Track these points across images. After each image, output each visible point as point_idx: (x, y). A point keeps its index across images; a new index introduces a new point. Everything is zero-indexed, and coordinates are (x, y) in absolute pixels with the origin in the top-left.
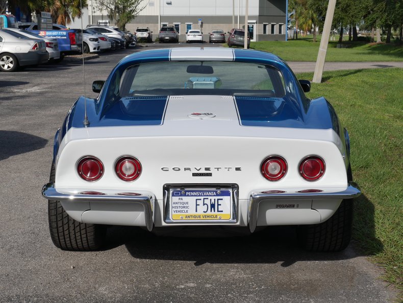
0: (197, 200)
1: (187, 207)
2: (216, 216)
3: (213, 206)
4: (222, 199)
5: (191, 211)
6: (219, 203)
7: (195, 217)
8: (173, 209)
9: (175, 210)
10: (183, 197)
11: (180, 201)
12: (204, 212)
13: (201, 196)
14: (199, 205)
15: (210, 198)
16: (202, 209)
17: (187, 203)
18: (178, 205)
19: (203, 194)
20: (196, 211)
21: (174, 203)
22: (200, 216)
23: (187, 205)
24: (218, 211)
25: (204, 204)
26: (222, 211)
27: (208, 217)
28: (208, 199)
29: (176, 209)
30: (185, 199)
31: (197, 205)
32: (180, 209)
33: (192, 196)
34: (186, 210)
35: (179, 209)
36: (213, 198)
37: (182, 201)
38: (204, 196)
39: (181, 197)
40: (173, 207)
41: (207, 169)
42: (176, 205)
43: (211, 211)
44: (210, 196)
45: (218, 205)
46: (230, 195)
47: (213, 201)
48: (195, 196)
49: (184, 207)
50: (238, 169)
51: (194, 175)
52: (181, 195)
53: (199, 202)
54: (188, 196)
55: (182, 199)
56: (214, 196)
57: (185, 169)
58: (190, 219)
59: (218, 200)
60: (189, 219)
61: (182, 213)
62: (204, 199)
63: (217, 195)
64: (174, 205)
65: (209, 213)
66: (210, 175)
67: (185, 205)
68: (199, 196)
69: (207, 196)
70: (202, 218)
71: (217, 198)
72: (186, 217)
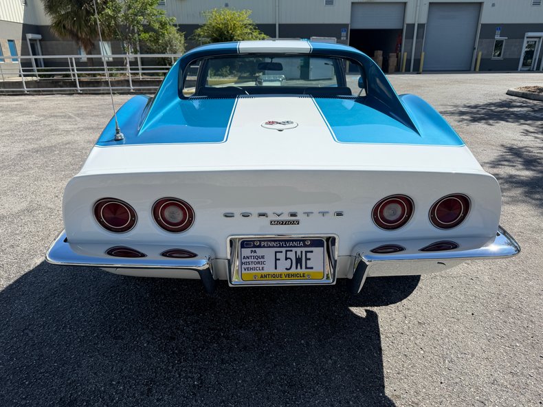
0: (276, 252)
2: (304, 274)
3: (299, 261)
4: (312, 252)
5: (269, 268)
6: (308, 257)
7: (274, 276)
8: (243, 266)
9: (245, 266)
10: (257, 249)
11: (253, 254)
12: (286, 269)
13: (283, 247)
14: (279, 260)
15: (294, 249)
16: (283, 265)
17: (263, 257)
18: (250, 260)
19: (285, 244)
20: (276, 268)
21: (244, 258)
22: (281, 275)
23: (262, 260)
24: (306, 268)
25: (286, 259)
26: (312, 268)
27: (292, 275)
29: (248, 266)
30: (260, 251)
31: (276, 260)
33: (270, 247)
34: (261, 266)
35: (251, 266)
36: (299, 250)
37: (255, 254)
38: (287, 247)
39: (254, 249)
40: (242, 263)
41: (293, 215)
42: (248, 260)
43: (297, 268)
44: (295, 247)
45: (307, 259)
46: (323, 246)
47: (299, 253)
48: (274, 247)
49: (259, 263)
50: (339, 214)
53: (279, 255)
54: (264, 247)
55: (255, 252)
56: (301, 247)
57: (260, 215)
58: (268, 278)
59: (306, 252)
60: (265, 279)
61: (256, 271)
62: (287, 251)
63: (305, 246)
64: (243, 261)
65: (293, 270)
67: (259, 260)
68: (280, 247)
69: (291, 247)
70: (284, 278)
71: (304, 249)
72: (262, 277)
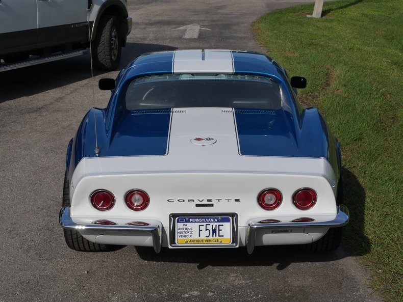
0: (200, 226)
1: (191, 232)
2: (217, 240)
3: (214, 231)
4: (223, 225)
5: (195, 236)
6: (220, 229)
7: (198, 241)
8: (179, 234)
10: (187, 224)
11: (185, 227)
12: (206, 237)
13: (204, 222)
14: (202, 230)
15: (211, 224)
16: (204, 234)
17: (191, 229)
18: (183, 231)
19: (206, 220)
20: (199, 236)
21: (179, 229)
22: (202, 241)
23: (191, 231)
24: (219, 236)
25: (206, 230)
26: (223, 236)
27: (210, 241)
28: (209, 225)
29: (181, 234)
30: (189, 225)
31: (200, 230)
32: (185, 234)
33: (196, 222)
34: (190, 235)
35: (183, 234)
36: (214, 224)
37: (186, 227)
38: (206, 222)
39: (185, 223)
40: (178, 233)
41: (208, 200)
42: (181, 231)
43: (213, 236)
44: (212, 222)
45: (219, 230)
46: (229, 221)
47: (214, 227)
48: (198, 222)
49: (188, 232)
50: (237, 200)
51: (197, 205)
52: (186, 222)
54: (192, 222)
55: (186, 225)
56: (216, 222)
57: (189, 201)
59: (219, 226)
60: (193, 243)
61: (187, 238)
62: (206, 225)
63: (218, 221)
64: (179, 231)
65: (211, 237)
66: (212, 205)
68: (202, 222)
69: (209, 222)
70: (204, 242)
71: (218, 224)
72: (190, 241)
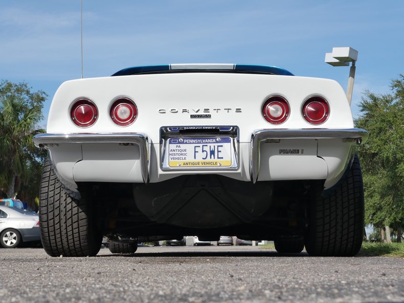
0: (195, 147)
1: (185, 154)
2: (216, 163)
3: (212, 153)
4: (222, 146)
5: (190, 158)
7: (193, 164)
8: (170, 156)
9: (172, 157)
10: (180, 145)
11: (178, 148)
12: (203, 158)
13: (200, 143)
14: (197, 152)
15: (209, 145)
16: (201, 156)
17: (185, 150)
18: (175, 152)
19: (202, 141)
20: (195, 158)
21: (171, 150)
22: (198, 163)
23: (185, 152)
24: (218, 158)
25: (203, 151)
26: (222, 158)
27: (208, 163)
28: (207, 146)
29: (174, 157)
30: (183, 146)
31: (195, 152)
32: (178, 156)
33: (191, 143)
34: (183, 157)
35: (176, 157)
36: (212, 145)
37: (179, 148)
38: (203, 143)
39: (178, 145)
40: (170, 154)
41: (207, 110)
42: (174, 152)
43: (211, 158)
44: (209, 143)
45: (218, 151)
46: (230, 142)
47: (212, 148)
48: (193, 143)
49: (182, 154)
50: (238, 110)
52: (179, 143)
53: (197, 149)
54: (186, 143)
55: (179, 147)
56: (214, 143)
57: (183, 111)
58: (189, 166)
59: (218, 146)
60: (187, 166)
61: (180, 160)
62: (203, 146)
63: (217, 142)
64: (170, 153)
65: (208, 159)
67: (182, 152)
68: (198, 143)
69: (207, 143)
70: (201, 165)
71: (216, 145)
72: (184, 164)
